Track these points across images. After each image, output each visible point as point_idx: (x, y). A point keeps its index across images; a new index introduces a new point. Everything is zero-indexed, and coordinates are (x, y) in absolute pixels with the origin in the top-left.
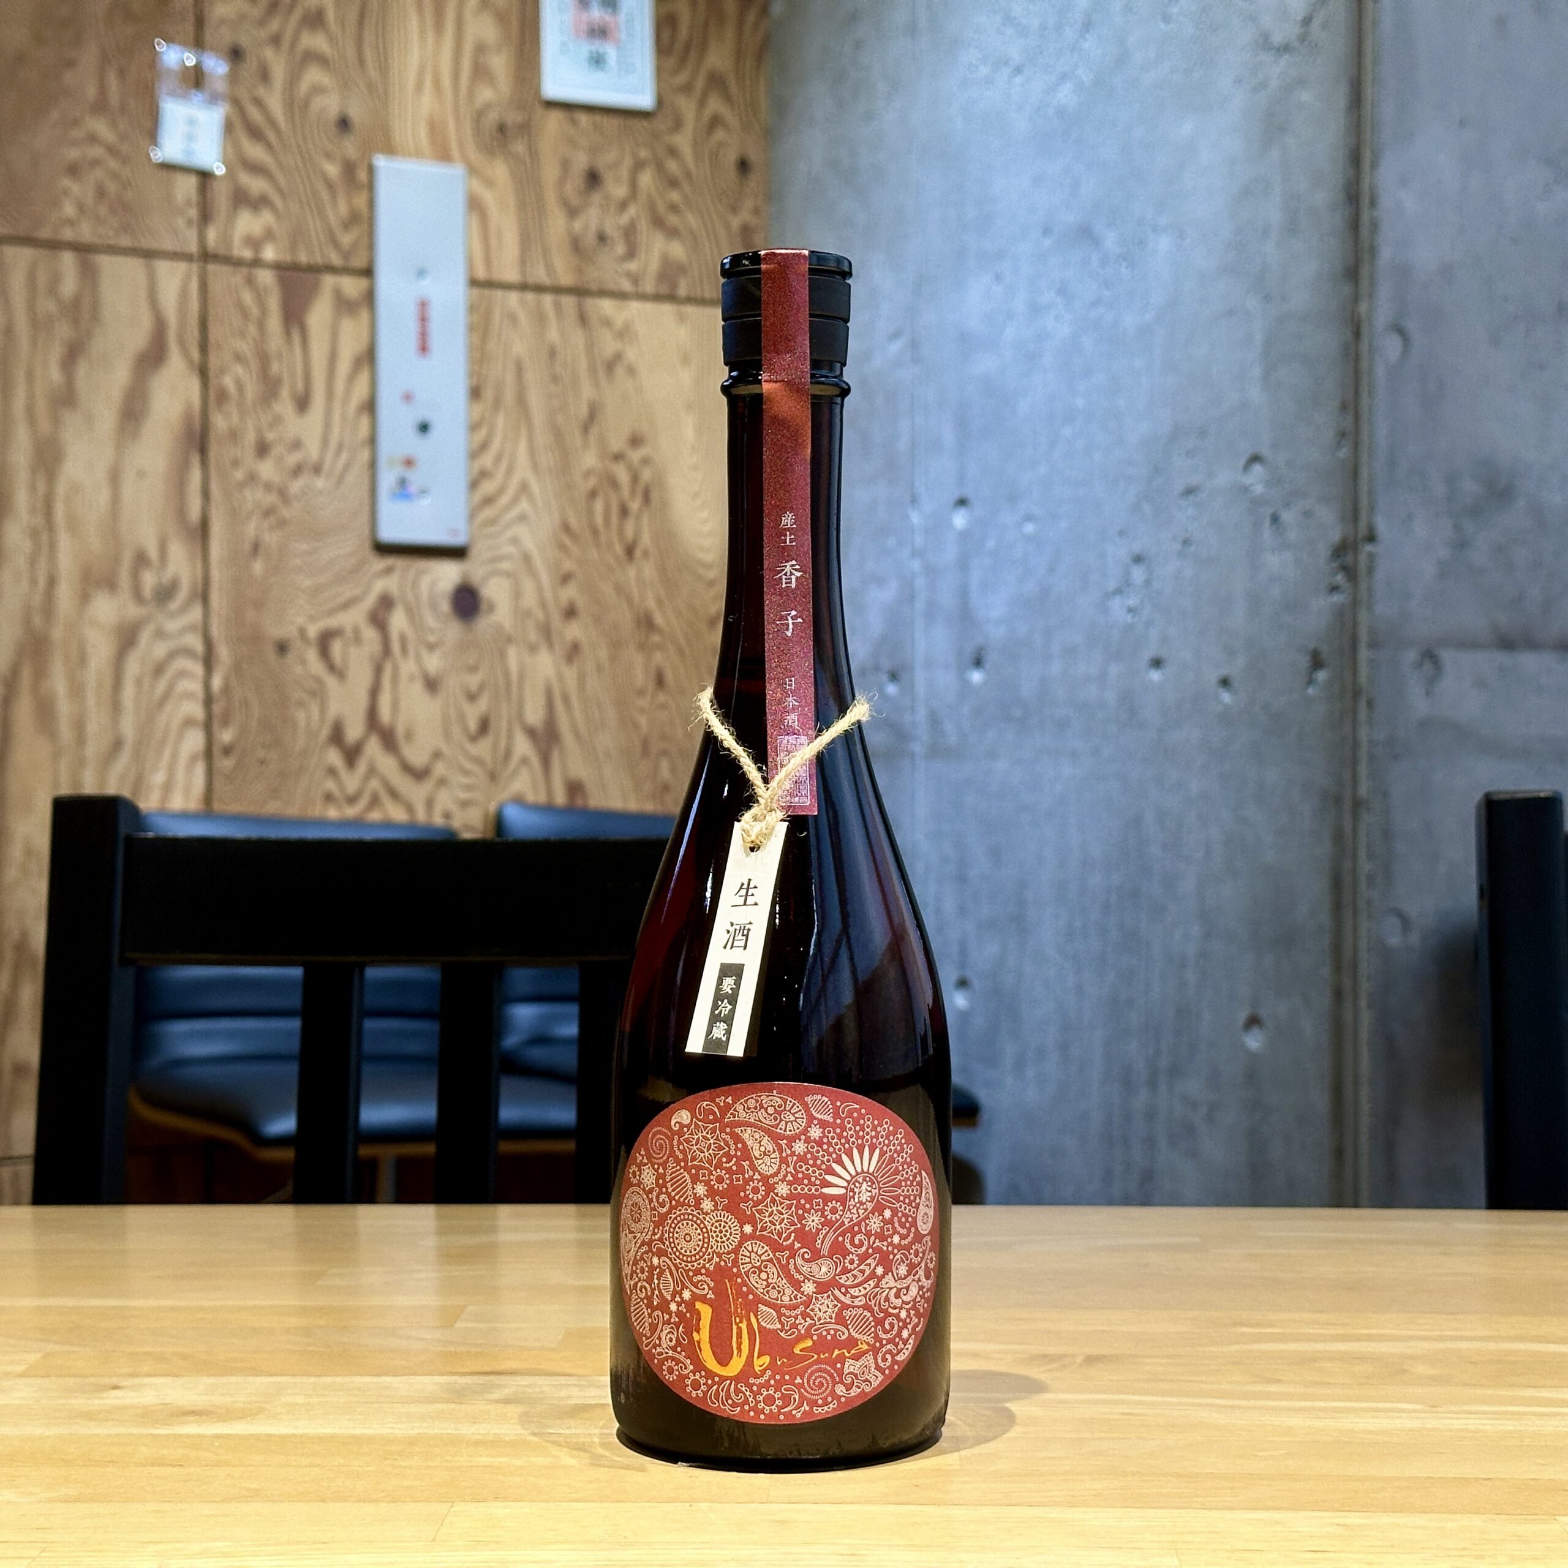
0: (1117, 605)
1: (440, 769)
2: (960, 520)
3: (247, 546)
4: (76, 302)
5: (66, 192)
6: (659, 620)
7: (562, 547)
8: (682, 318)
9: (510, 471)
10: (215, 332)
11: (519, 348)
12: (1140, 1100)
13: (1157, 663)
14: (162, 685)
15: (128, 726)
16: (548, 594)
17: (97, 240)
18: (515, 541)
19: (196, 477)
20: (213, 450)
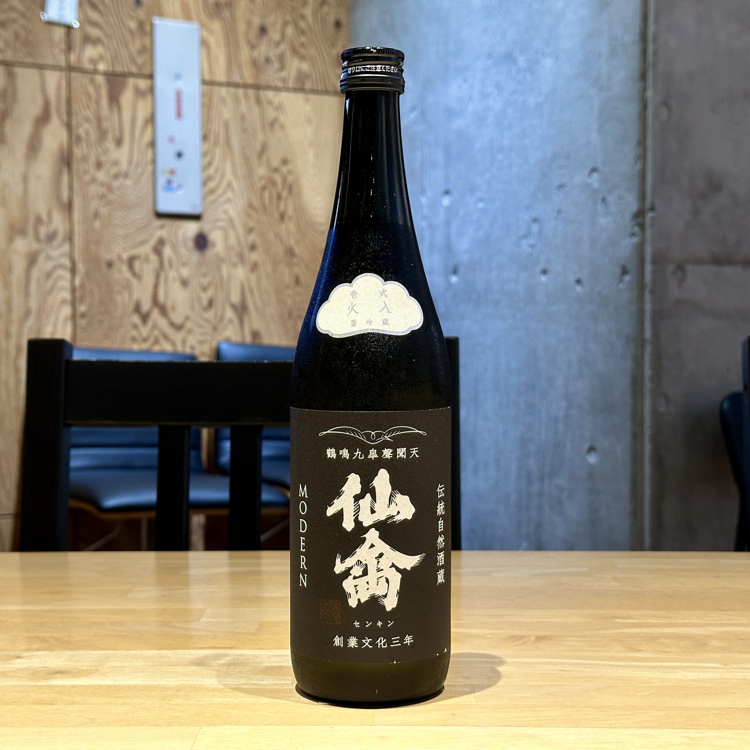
0: (524, 242)
1: (189, 325)
2: (446, 201)
3: (92, 214)
4: (4, 92)
6: (297, 251)
7: (249, 215)
8: (307, 101)
9: (223, 176)
10: (75, 107)
11: (227, 114)
12: (535, 488)
13: (544, 272)
14: (49, 284)
15: (33, 304)
16: (242, 238)
17: (16, 60)
18: (225, 212)
19: (65, 179)
20: (75, 166)
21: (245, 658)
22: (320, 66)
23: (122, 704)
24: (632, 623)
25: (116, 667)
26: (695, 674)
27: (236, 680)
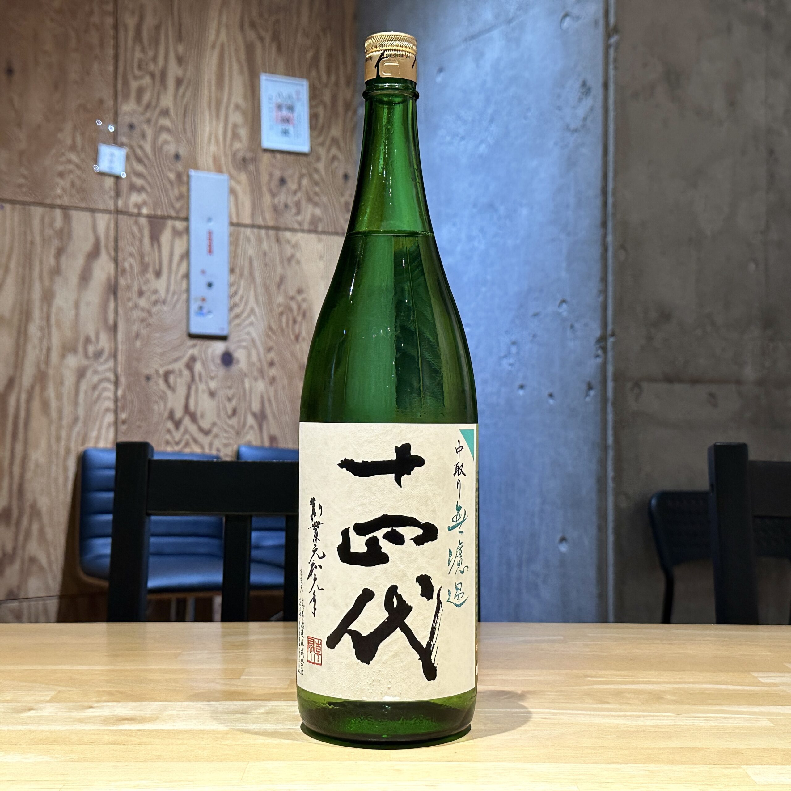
0: (504, 362)
1: (215, 430)
3: (134, 335)
4: (61, 230)
5: (58, 184)
7: (268, 336)
8: (320, 240)
9: (246, 304)
10: (120, 244)
11: (251, 252)
12: (514, 573)
13: (522, 387)
14: (96, 394)
15: (81, 412)
16: (262, 355)
17: (71, 204)
18: (248, 333)
19: (112, 305)
20: (120, 294)
21: (281, 708)
22: (331, 211)
23: (180, 744)
24: (600, 681)
25: (174, 715)
26: (654, 721)
27: (274, 725)
